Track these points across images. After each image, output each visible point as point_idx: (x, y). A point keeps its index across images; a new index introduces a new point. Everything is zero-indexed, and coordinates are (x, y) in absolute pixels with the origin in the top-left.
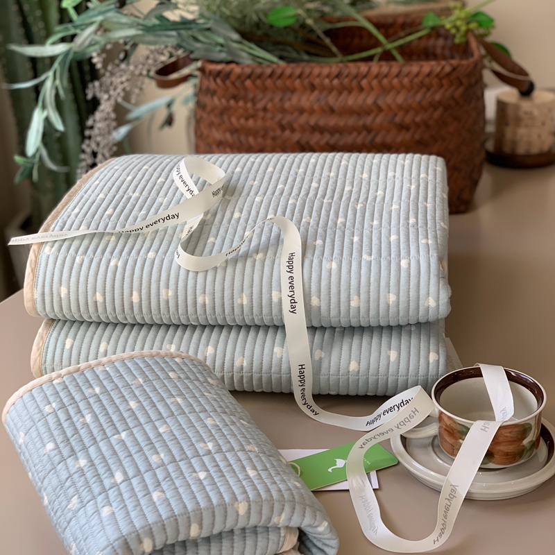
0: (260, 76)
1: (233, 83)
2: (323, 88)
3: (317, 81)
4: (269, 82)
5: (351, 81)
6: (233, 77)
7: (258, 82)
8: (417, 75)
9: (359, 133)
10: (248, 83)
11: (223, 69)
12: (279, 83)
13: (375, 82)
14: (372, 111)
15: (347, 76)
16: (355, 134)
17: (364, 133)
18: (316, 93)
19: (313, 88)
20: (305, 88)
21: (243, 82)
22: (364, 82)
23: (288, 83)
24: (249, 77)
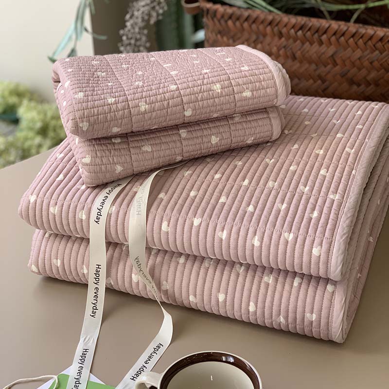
0: (238, 19)
1: (219, 21)
2: (289, 37)
3: (284, 30)
4: (246, 25)
5: (313, 35)
6: (219, 16)
7: (238, 23)
8: (371, 38)
9: (315, 82)
10: (230, 23)
11: (211, 7)
12: (254, 26)
13: (333, 39)
14: (329, 64)
15: (309, 30)
16: (311, 81)
17: (319, 82)
18: (283, 39)
19: (281, 35)
20: (274, 35)
21: (226, 22)
22: (324, 37)
23: (261, 27)
24: (230, 17)
